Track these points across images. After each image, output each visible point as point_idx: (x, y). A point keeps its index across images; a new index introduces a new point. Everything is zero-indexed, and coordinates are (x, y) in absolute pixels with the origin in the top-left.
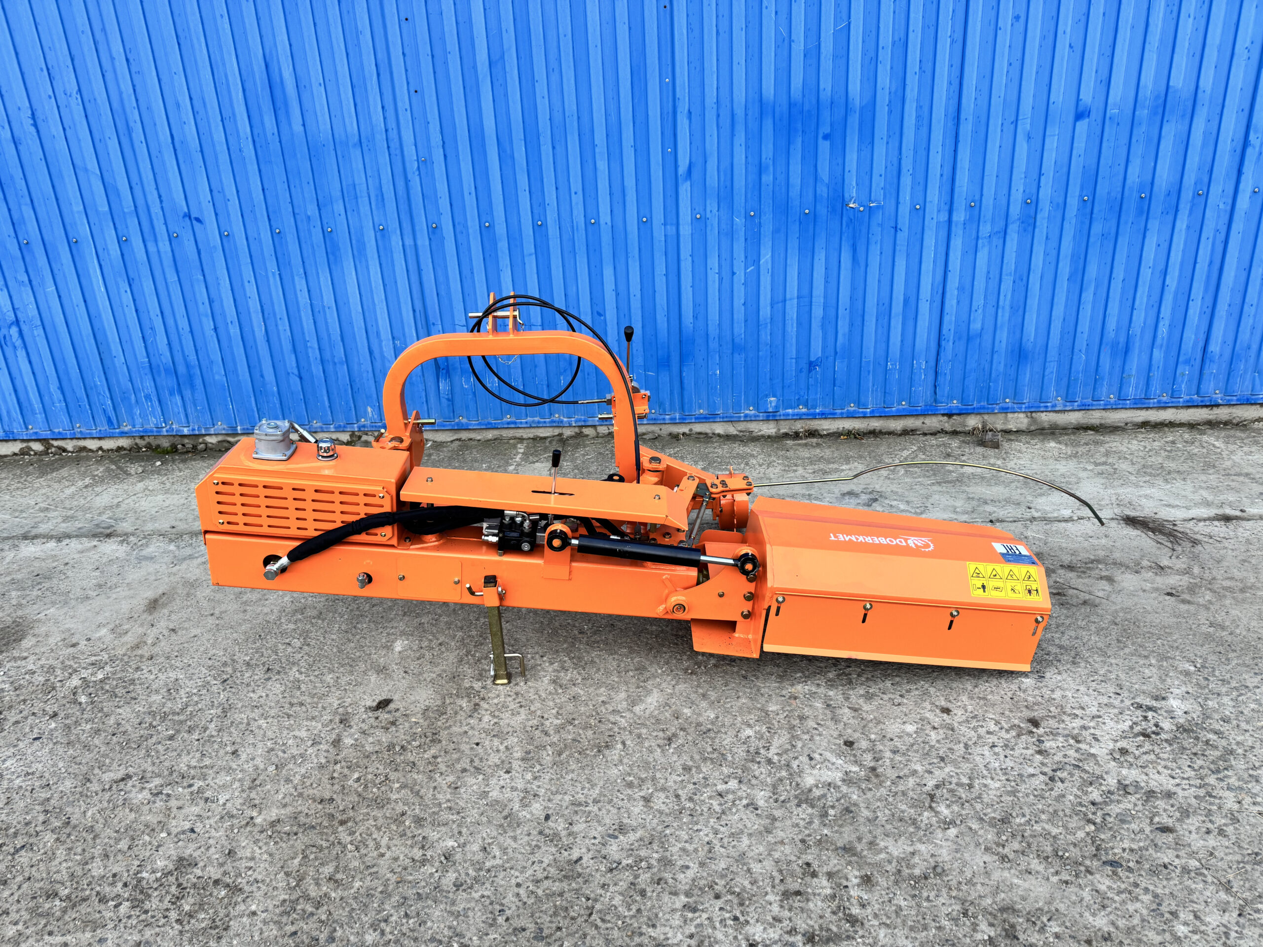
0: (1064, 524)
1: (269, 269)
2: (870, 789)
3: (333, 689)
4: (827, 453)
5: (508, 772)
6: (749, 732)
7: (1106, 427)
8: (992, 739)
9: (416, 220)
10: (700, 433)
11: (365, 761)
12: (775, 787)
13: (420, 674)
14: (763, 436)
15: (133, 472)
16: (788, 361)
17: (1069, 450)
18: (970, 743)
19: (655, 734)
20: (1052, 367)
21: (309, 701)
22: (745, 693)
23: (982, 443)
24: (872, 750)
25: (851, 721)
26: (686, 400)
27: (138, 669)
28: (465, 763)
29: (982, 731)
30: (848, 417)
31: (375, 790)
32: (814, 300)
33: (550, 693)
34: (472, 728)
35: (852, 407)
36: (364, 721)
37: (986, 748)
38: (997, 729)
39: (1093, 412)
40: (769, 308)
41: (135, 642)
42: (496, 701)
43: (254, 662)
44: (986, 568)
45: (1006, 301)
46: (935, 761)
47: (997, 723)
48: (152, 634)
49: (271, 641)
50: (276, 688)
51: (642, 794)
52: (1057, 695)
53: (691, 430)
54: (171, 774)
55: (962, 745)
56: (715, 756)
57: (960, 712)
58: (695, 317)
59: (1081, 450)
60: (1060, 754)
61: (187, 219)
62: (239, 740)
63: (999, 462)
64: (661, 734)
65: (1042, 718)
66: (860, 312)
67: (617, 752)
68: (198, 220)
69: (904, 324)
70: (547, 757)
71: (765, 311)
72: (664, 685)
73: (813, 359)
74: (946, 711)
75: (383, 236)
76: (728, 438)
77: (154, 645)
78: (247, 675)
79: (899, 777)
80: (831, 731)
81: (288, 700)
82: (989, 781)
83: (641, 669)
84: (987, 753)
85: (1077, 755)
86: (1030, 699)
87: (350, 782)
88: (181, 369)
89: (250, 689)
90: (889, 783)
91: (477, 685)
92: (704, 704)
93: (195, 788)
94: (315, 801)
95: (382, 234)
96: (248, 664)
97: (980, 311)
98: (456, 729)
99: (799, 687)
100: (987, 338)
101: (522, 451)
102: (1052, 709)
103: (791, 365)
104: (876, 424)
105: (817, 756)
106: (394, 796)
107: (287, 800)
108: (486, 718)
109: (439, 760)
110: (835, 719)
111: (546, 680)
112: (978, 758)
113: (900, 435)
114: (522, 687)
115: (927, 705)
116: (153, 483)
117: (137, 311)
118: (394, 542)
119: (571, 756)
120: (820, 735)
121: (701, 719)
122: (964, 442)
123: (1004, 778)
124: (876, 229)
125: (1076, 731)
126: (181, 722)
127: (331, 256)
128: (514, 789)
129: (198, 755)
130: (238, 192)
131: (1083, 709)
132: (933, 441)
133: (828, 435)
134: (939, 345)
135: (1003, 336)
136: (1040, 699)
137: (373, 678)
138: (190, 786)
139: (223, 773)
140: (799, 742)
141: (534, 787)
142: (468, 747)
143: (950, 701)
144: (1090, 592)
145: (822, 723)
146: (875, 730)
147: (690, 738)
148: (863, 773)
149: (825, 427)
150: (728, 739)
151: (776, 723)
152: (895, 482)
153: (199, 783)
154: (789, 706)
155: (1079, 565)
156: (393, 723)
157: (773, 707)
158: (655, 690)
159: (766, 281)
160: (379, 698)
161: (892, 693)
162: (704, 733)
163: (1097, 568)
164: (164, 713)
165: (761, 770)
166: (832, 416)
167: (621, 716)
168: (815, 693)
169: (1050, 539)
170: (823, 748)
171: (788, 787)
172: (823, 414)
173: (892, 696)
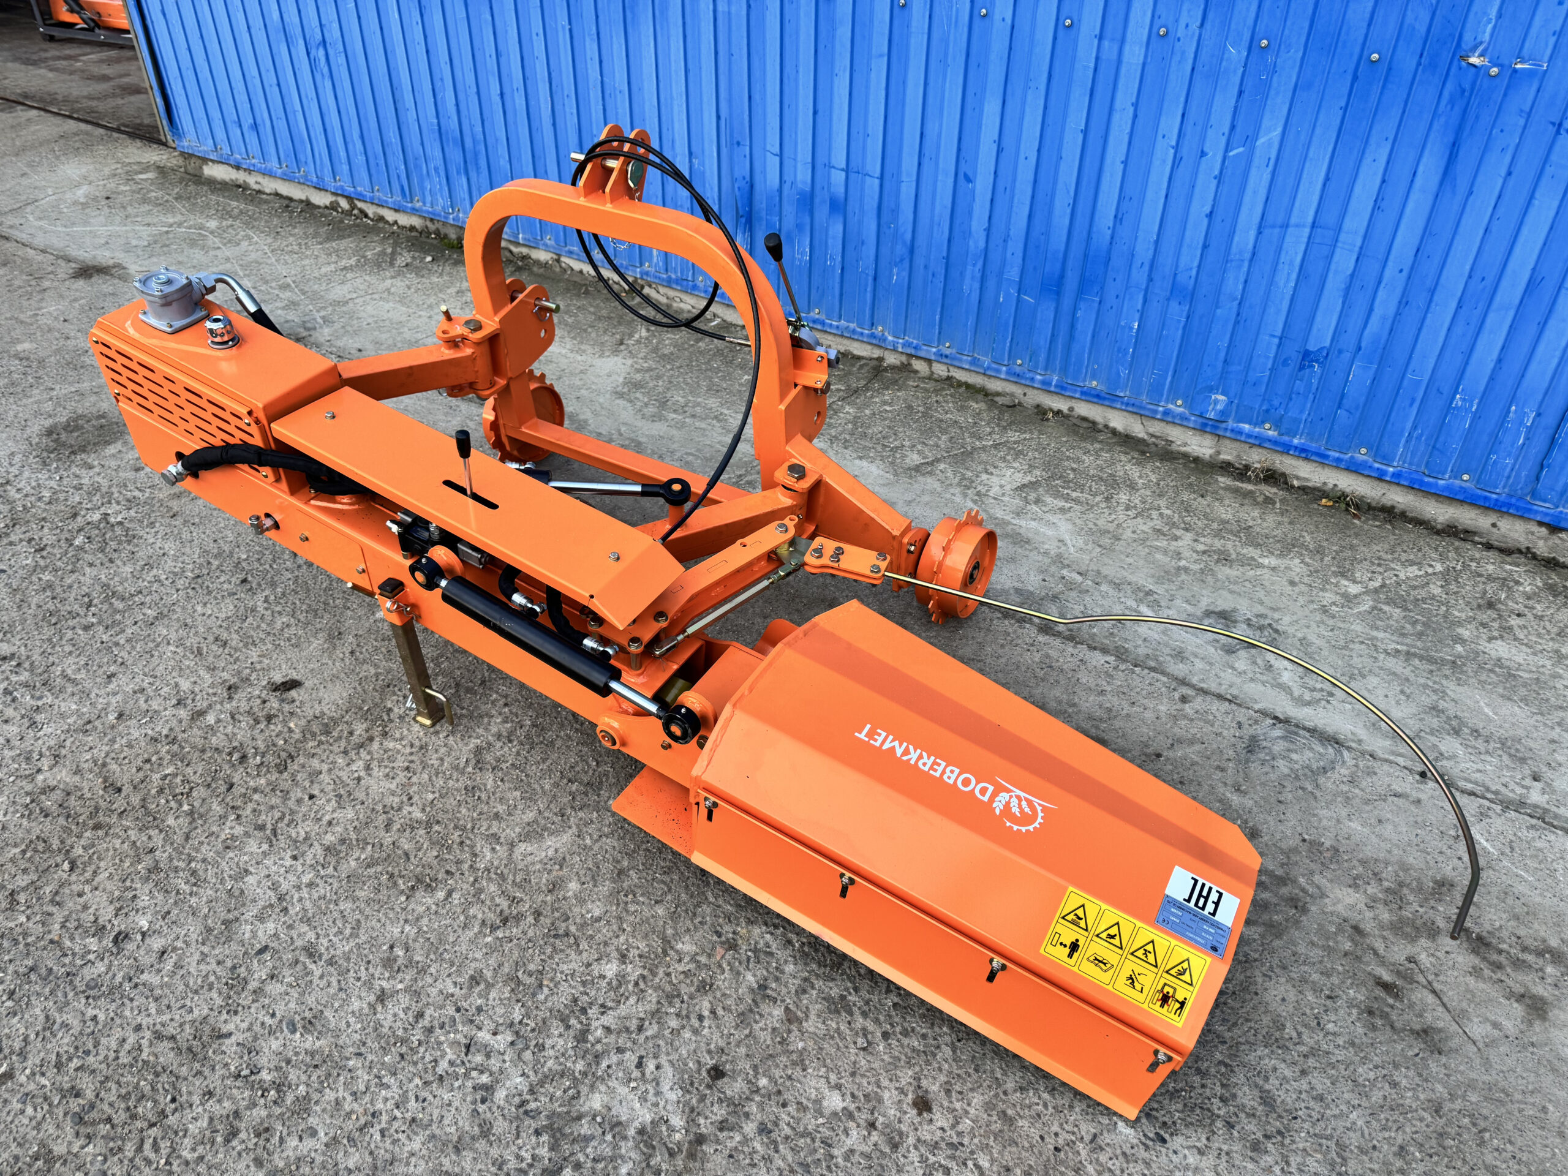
4: (1266, 522)
6: (611, 968)
11: (197, 754)
12: (543, 1081)
13: (363, 662)
15: (398, 262)
16: (1264, 338)
21: (235, 642)
22: (676, 899)
25: (765, 1037)
26: (1073, 359)
27: (152, 524)
28: (269, 818)
30: (1347, 469)
32: (1343, 237)
34: (330, 771)
35: (1362, 454)
36: (250, 699)
40: (1253, 234)
44: (1102, 915)
50: (227, 609)
53: (1071, 409)
54: (41, 674)
56: (527, 980)
57: (941, 1119)
58: (1118, 218)
62: (130, 662)
70: (354, 861)
71: (1245, 237)
73: (1312, 347)
74: (923, 1105)
78: (222, 578)
80: (716, 1035)
81: (218, 632)
83: (593, 786)
86: (1090, 1169)
87: (156, 777)
88: (468, 141)
89: (206, 598)
92: (605, 888)
96: (237, 565)
99: (756, 931)
103: (1267, 347)
104: (1398, 498)
105: (651, 1066)
108: (358, 765)
110: (743, 1018)
113: (1438, 533)
114: (438, 739)
116: (401, 284)
119: (378, 875)
121: (575, 911)
122: (1550, 587)
124: (1513, 121)
129: (83, 662)
133: (1303, 489)
140: (655, 1027)
141: (296, 896)
142: (299, 795)
143: (948, 1092)
144: (1459, 1017)
145: (720, 1012)
146: (777, 1073)
147: (530, 933)
148: (678, 1136)
149: (1302, 474)
150: (573, 963)
151: (661, 974)
152: (1331, 622)
153: (49, 699)
154: (710, 956)
155: (1504, 946)
156: (269, 718)
157: (686, 946)
158: (574, 829)
159: (1259, 180)
160: (294, 675)
161: (877, 1021)
162: (556, 936)
163: (1541, 970)
164: (114, 593)
165: (558, 1041)
166: (1320, 458)
167: (493, 849)
168: (771, 954)
169: (1505, 863)
170: (674, 1057)
171: (559, 1093)
172: (1303, 450)
173: (870, 1026)
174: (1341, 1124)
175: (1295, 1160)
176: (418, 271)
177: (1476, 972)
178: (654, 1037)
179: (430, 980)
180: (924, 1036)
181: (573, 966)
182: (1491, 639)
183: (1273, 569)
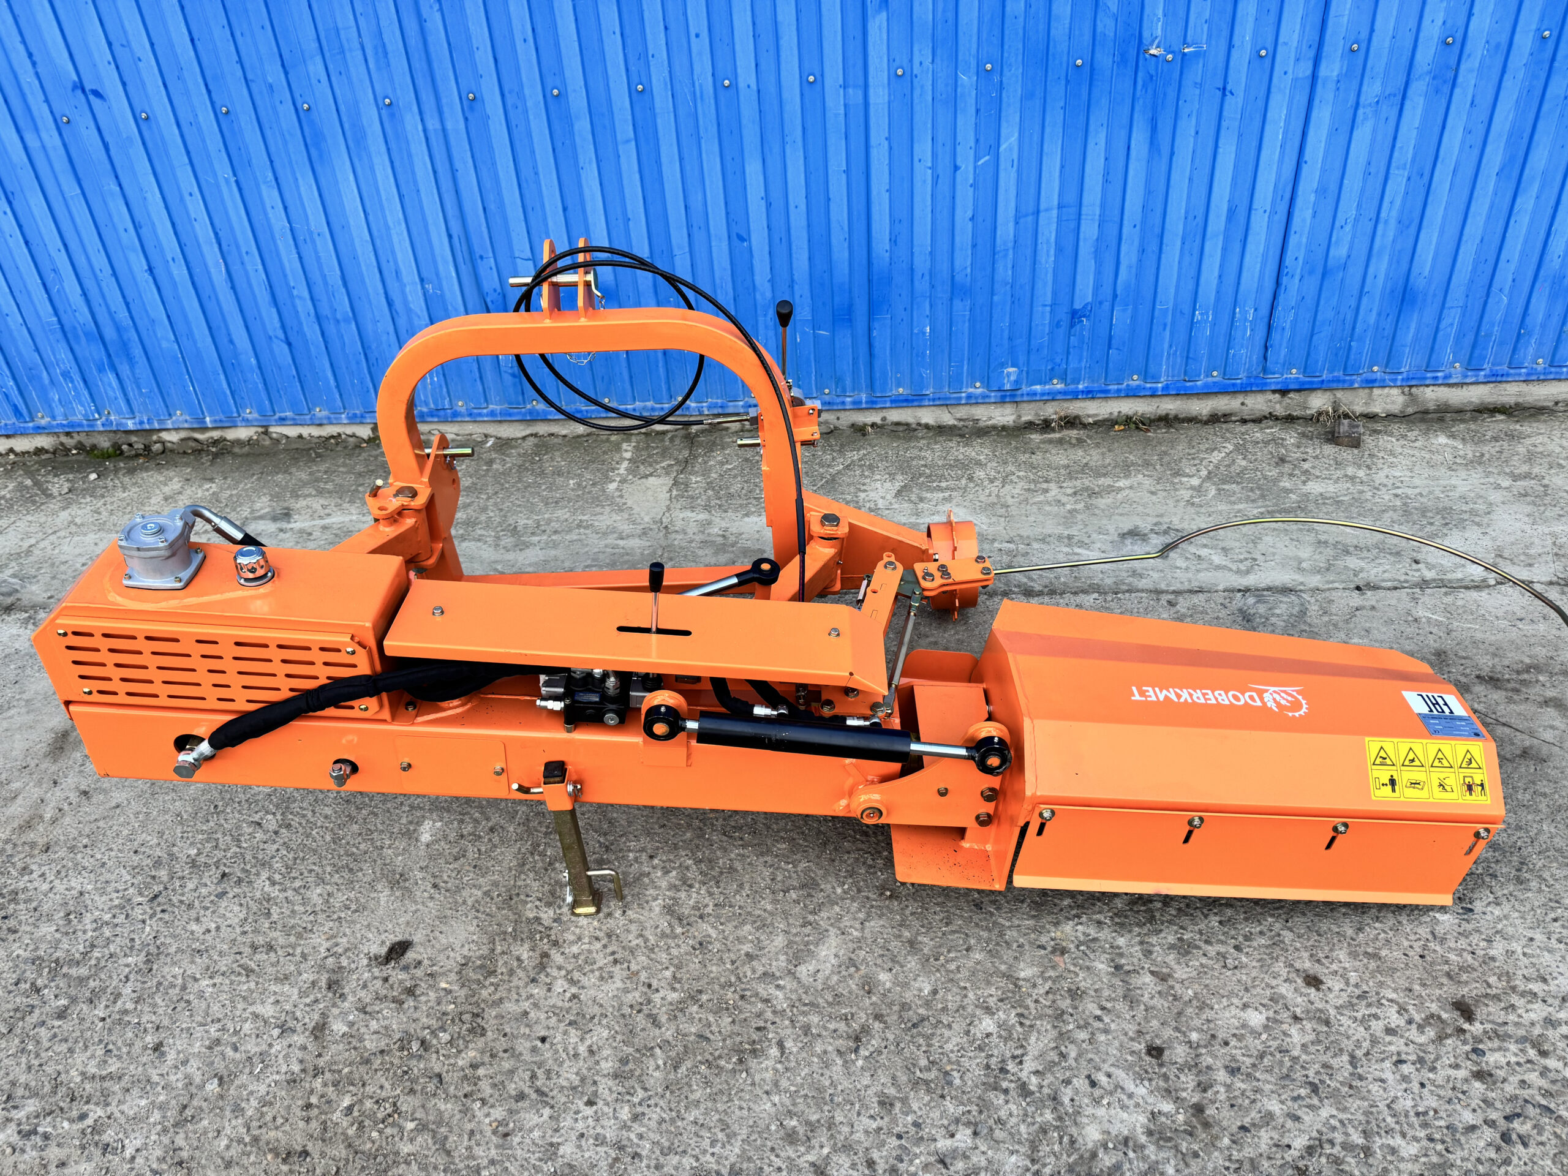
0: (1474, 594)
1: (219, 173)
2: (1196, 1155)
3: (321, 917)
4: (1094, 456)
5: (590, 1103)
6: (988, 1024)
7: (1525, 409)
8: (1397, 1045)
9: (441, 88)
10: (898, 424)
11: (363, 1069)
12: (1034, 1147)
13: (458, 890)
14: (994, 427)
15: (55, 491)
16: (1038, 309)
17: (1468, 451)
18: (1359, 1053)
19: (832, 1026)
20: (1452, 318)
21: (282, 941)
22: (979, 939)
23: (1333, 438)
24: (1193, 1066)
25: (1158, 1002)
26: (878, 375)
27: (25, 870)
28: (519, 1083)
29: (1377, 1026)
30: (1127, 396)
31: (375, 1134)
32: (1084, 210)
33: (664, 935)
34: (536, 1005)
35: (1135, 381)
36: (365, 986)
37: (1387, 1064)
38: (1402, 1023)
39: (1508, 386)
40: (1011, 225)
41: (26, 817)
42: (575, 949)
43: (202, 859)
44: (1397, 747)
45: (1391, 212)
46: (1303, 1092)
47: (1402, 1010)
48: (55, 797)
49: (233, 817)
50: (233, 912)
51: (811, 1158)
52: (1498, 949)
53: (884, 419)
54: (54, 1092)
55: (1345, 1058)
56: (932, 1075)
57: (1336, 984)
58: (894, 241)
59: (1489, 449)
60: (1514, 1079)
61: (79, 92)
62: (166, 1022)
63: (1361, 473)
64: (842, 1026)
65: (1477, 1000)
66: (1157, 230)
67: (769, 1063)
68: (97, 94)
69: (1224, 249)
70: (655, 1072)
71: (1006, 230)
72: (846, 921)
73: (1077, 305)
74: (1314, 981)
75: (392, 116)
76: (941, 430)
77: (54, 821)
78: (191, 885)
79: (1242, 1128)
80: (1123, 1024)
81: (248, 939)
82: (1397, 1141)
83: (809, 885)
84: (1388, 1075)
85: (1543, 1083)
86: (1452, 957)
87: (336, 1116)
88: (109, 333)
89: (193, 914)
90: (1226, 1141)
91: (547, 915)
92: (912, 963)
93: (89, 1121)
94: (277, 1155)
95: (389, 111)
96: (193, 864)
97: (1348, 228)
98: (510, 1007)
99: (1068, 927)
100: (1355, 272)
101: (628, 455)
102: (1493, 980)
103: (1043, 316)
104: (1169, 406)
105: (1102, 1078)
106: (406, 1148)
107: (233, 1152)
108: (560, 985)
109: (481, 1072)
110: (1131, 998)
111: (657, 906)
112: (1375, 1088)
113: (1206, 423)
114: (618, 921)
115: (1280, 967)
116: (82, 511)
117: (27, 243)
118: (386, 714)
119: (693, 1071)
120: (1106, 1031)
121: (908, 996)
122: (1303, 435)
123: (1422, 1134)
124: (1191, 92)
125: (1537, 1031)
126: (82, 981)
127: (313, 151)
128: (599, 1140)
129: (100, 1052)
130: (152, 45)
131: (1545, 980)
132: (1257, 433)
133: (1095, 423)
134: (1278, 283)
135: (1381, 267)
136: (1469, 958)
137: (384, 895)
138: (83, 1117)
139: (135, 1092)
140: (1071, 1047)
141: (633, 1136)
142: (528, 1045)
143: (1318, 961)
144: (1532, 734)
145: (1109, 1005)
146: (1197, 1022)
147: (891, 1037)
148: (1181, 1118)
149: (1091, 412)
150: (953, 1040)
151: (1032, 1005)
152: (1203, 510)
153: (96, 1112)
154: (1053, 968)
155: (1507, 676)
156: (410, 992)
157: (1026, 972)
158: (833, 931)
159: (1008, 180)
160: (392, 939)
161: (1222, 942)
162: (914, 1026)
163: (1537, 681)
164: (57, 961)
165: (1010, 1108)
166: (1104, 394)
167: (778, 987)
168: (1095, 940)
169: (1456, 624)
170: (1112, 1060)
171: (1056, 1148)
172: (1089, 392)
173: (1222, 949)
174: (1543, 838)
175: (1546, 875)
176: (91, 491)
177: (1510, 700)
178: (1080, 1055)
179: (846, 1129)
180: (1261, 933)
181: (954, 1041)
182: (1304, 482)
183: (1131, 488)
